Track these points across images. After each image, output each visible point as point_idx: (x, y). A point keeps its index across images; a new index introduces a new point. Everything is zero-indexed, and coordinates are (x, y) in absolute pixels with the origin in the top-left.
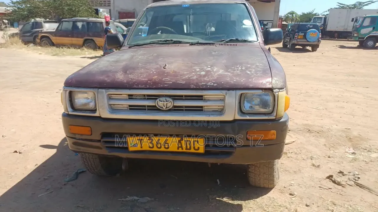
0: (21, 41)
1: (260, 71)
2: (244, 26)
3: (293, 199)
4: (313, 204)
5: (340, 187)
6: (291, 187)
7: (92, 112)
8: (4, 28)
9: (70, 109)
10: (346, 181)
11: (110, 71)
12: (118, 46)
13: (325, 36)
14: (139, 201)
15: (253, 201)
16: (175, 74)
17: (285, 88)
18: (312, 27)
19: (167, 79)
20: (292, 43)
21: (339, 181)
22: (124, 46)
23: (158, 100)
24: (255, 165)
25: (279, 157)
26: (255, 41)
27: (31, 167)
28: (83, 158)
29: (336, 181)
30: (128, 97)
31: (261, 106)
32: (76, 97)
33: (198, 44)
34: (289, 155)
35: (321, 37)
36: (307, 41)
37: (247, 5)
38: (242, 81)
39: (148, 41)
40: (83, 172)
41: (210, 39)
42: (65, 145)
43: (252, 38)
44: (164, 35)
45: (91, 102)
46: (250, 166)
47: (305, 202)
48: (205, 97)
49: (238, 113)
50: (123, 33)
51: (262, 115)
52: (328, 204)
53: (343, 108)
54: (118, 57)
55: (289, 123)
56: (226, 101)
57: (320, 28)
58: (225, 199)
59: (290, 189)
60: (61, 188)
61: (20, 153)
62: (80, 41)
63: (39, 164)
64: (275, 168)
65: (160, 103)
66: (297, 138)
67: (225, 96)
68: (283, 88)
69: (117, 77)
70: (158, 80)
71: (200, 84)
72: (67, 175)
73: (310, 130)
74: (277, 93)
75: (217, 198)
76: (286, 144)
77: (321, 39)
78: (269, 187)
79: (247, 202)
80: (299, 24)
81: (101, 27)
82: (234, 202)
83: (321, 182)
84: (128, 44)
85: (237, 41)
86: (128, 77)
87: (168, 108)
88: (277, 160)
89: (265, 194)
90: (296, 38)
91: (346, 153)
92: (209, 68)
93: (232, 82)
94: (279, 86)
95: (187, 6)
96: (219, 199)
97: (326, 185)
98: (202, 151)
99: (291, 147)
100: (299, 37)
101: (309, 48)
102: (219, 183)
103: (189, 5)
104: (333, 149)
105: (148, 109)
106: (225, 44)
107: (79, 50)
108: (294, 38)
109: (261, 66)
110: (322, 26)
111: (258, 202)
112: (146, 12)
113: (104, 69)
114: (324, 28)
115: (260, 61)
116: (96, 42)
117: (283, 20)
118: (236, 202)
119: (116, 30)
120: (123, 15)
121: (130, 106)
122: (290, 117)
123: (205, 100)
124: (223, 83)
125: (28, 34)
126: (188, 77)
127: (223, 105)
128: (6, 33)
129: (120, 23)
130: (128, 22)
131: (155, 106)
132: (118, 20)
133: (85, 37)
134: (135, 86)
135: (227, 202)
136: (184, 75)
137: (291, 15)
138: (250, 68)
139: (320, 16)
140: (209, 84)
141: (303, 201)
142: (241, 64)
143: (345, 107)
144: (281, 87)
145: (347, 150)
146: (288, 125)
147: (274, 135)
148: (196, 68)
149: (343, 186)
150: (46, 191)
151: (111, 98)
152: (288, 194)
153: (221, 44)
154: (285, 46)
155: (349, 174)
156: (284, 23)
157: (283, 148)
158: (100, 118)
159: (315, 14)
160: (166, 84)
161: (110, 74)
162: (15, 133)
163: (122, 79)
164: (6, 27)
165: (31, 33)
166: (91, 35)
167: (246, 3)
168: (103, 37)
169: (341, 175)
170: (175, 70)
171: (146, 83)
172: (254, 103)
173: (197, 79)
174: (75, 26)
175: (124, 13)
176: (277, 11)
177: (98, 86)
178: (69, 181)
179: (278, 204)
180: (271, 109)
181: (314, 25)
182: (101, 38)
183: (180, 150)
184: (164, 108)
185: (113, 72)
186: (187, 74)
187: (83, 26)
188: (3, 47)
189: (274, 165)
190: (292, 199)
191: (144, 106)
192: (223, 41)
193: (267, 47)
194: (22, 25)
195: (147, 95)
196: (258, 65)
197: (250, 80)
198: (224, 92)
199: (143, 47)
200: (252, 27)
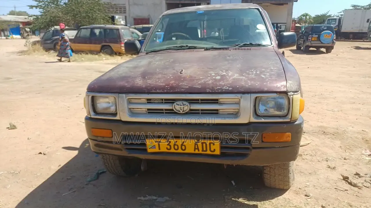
0: (42, 48)
1: (274, 75)
2: (257, 31)
3: (309, 200)
4: (329, 205)
5: (356, 189)
6: (306, 189)
7: (112, 116)
8: (26, 36)
9: (92, 113)
10: (363, 183)
11: (129, 77)
12: (135, 52)
13: (339, 38)
14: (157, 200)
15: (269, 202)
16: (192, 79)
17: (300, 91)
18: (326, 28)
19: (184, 83)
20: (306, 45)
21: (356, 183)
22: (142, 52)
23: (175, 104)
24: (271, 166)
25: (294, 159)
26: (268, 45)
27: (55, 168)
28: (104, 159)
29: (352, 183)
30: (146, 102)
31: (276, 109)
32: (98, 102)
33: (213, 49)
34: (304, 157)
35: (335, 38)
36: (321, 43)
37: (261, 10)
38: (257, 85)
39: (165, 47)
40: (103, 172)
41: (224, 43)
42: (86, 146)
43: (266, 42)
44: (179, 41)
45: (112, 106)
46: (265, 168)
47: (321, 204)
48: (221, 100)
49: (253, 116)
50: (138, 39)
51: (278, 118)
52: (344, 206)
53: (359, 109)
54: (136, 63)
55: (304, 125)
56: (241, 104)
57: (334, 30)
58: (241, 200)
59: (305, 190)
60: (83, 188)
61: (44, 154)
62: (98, 47)
63: (62, 165)
64: (290, 170)
65: (177, 107)
66: (312, 140)
67: (240, 100)
68: (298, 91)
69: (136, 83)
70: (175, 84)
71: (216, 88)
72: (88, 175)
73: (325, 132)
74: (292, 96)
75: (233, 199)
76: (301, 146)
77: (336, 41)
78: (285, 189)
79: (262, 202)
80: (313, 26)
81: (118, 33)
82: (250, 202)
83: (337, 183)
84: (145, 50)
85: (251, 45)
86: (147, 82)
87: (184, 111)
88: (292, 161)
89: (281, 195)
90: (310, 40)
91: (362, 155)
92: (224, 72)
93: (247, 86)
94: (294, 90)
95: (201, 12)
96: (234, 199)
97: (342, 187)
98: (218, 152)
99: (306, 149)
100: (313, 39)
101: (323, 50)
102: (234, 184)
103: (203, 11)
104: (349, 151)
105: (166, 113)
106: (239, 49)
107: (97, 56)
108: (307, 39)
109: (276, 70)
110: (336, 28)
111: (274, 202)
112: (162, 19)
113: (124, 75)
114: (338, 29)
115: (274, 65)
116: (112, 47)
117: (296, 22)
118: (252, 203)
119: (132, 36)
120: (138, 21)
121: (148, 109)
122: (304, 118)
123: (221, 104)
124: (238, 87)
125: (49, 42)
126: (204, 82)
127: (238, 108)
128: (28, 41)
129: (135, 28)
130: (144, 28)
131: (172, 110)
132: (133, 26)
133: (102, 43)
134: (153, 91)
135: (243, 202)
136: (200, 79)
137: (305, 17)
138: (264, 72)
139: (335, 17)
140: (224, 88)
141: (318, 202)
142: (256, 68)
143: (361, 109)
144: (296, 90)
145: (363, 152)
146: (303, 127)
147: (289, 137)
148: (212, 72)
149: (359, 187)
150: (70, 191)
151: (130, 102)
152: (303, 195)
153: (235, 48)
154: (299, 48)
155: (365, 176)
156: (298, 25)
157: (298, 150)
158: (120, 121)
159: (330, 16)
160: (183, 88)
161: (130, 80)
162: (39, 135)
163: (140, 85)
164: (28, 35)
165: (51, 41)
166: (108, 41)
167: (259, 8)
168: (119, 43)
169: (358, 177)
170: (191, 75)
171: (163, 88)
172: (268, 106)
173: (212, 83)
174: (92, 33)
175: (140, 19)
176: (290, 13)
177: (119, 91)
178: (90, 181)
179: (293, 204)
180: (286, 111)
181: (328, 27)
182: (117, 43)
183: (197, 152)
184: (181, 112)
185: (133, 77)
186: (203, 78)
187: (100, 32)
188: (26, 54)
189: (289, 167)
190: (307, 200)
191: (162, 110)
192: (237, 45)
193: (281, 50)
194: (43, 33)
195: (164, 99)
196: (272, 68)
197: (265, 84)
198: (239, 96)
199: (160, 53)
200: (266, 31)
